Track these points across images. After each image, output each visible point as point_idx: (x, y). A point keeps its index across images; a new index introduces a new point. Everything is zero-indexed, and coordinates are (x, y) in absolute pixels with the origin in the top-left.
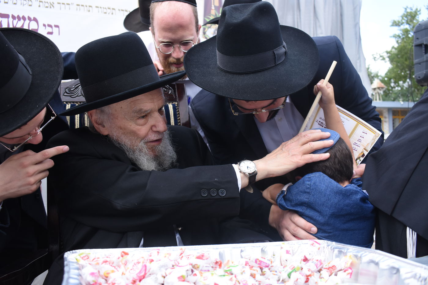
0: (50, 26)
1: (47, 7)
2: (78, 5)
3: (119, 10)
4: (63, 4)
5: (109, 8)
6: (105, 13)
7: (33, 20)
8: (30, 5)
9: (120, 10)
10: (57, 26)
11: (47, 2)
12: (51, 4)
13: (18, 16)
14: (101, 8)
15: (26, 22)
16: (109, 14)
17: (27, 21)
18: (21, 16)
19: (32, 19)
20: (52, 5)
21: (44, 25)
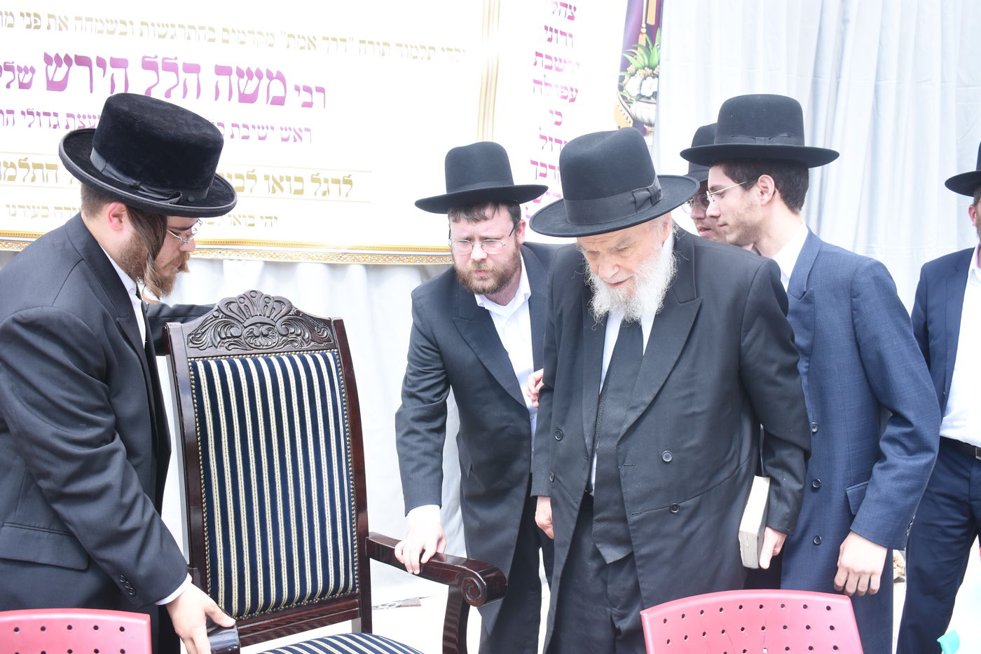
0: (308, 89)
1: (303, 48)
2: (362, 42)
3: (443, 49)
4: (334, 39)
5: (423, 47)
6: (415, 57)
7: (277, 78)
8: (271, 45)
9: (446, 50)
10: (320, 90)
11: (303, 37)
12: (310, 41)
13: (249, 71)
14: (407, 46)
15: (262, 81)
16: (422, 59)
17: (265, 80)
18: (254, 71)
19: (275, 75)
20: (312, 42)
21: (297, 89)
